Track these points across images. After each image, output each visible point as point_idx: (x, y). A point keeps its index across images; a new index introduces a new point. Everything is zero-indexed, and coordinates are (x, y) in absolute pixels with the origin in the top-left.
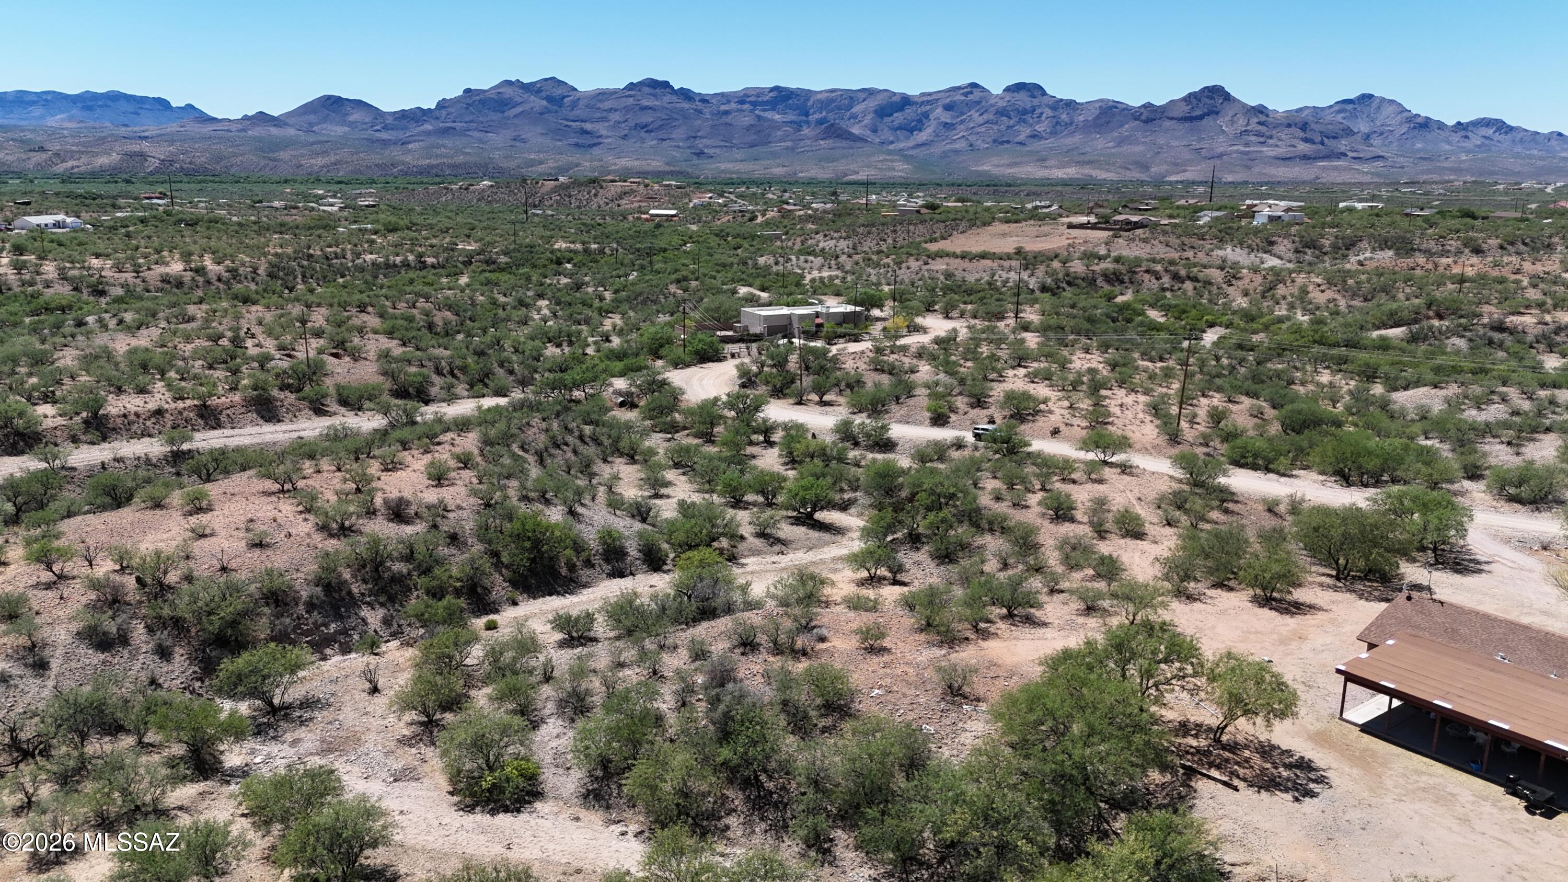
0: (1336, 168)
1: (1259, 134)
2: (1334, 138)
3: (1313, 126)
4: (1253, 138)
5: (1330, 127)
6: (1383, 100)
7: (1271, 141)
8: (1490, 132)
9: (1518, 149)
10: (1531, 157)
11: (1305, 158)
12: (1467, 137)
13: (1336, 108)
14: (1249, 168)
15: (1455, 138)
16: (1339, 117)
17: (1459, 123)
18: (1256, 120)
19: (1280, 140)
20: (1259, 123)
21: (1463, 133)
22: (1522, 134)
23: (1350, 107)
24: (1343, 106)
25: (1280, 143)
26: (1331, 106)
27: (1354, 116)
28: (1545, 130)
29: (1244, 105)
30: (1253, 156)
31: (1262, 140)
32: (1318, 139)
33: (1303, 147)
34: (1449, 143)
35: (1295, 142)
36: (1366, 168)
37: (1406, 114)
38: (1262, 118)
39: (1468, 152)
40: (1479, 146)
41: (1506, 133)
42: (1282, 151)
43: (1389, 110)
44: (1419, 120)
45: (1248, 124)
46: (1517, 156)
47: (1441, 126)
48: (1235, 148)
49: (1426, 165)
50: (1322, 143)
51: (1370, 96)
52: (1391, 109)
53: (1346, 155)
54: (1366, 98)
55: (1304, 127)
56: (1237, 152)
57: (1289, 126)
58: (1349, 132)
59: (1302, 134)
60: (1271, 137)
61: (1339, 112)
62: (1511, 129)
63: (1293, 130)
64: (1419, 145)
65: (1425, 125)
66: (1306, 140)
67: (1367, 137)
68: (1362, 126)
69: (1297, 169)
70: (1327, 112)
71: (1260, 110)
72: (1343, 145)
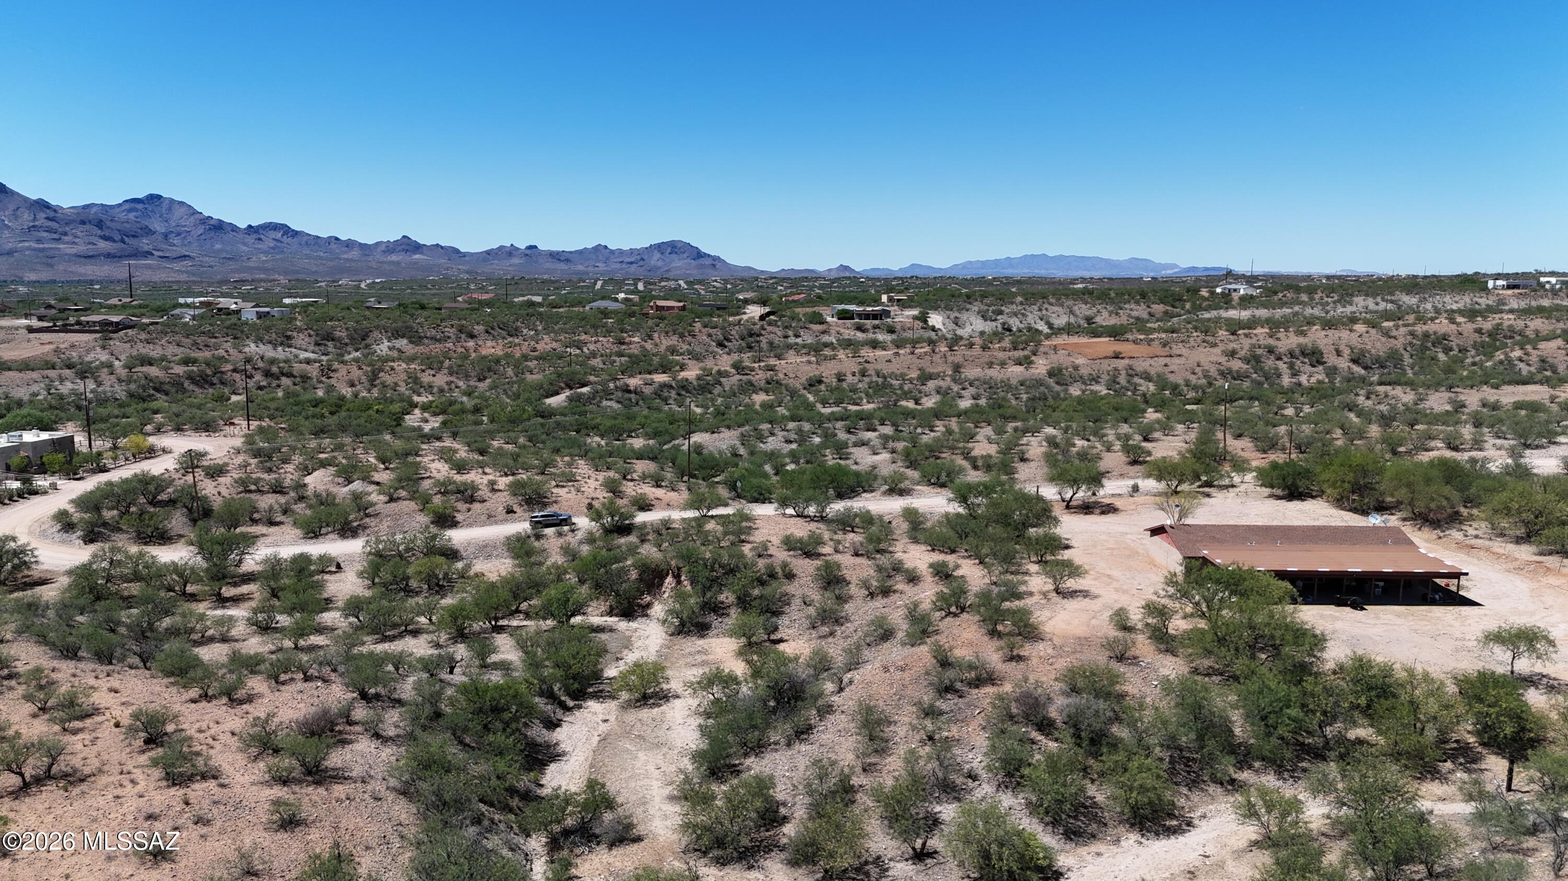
0: (149, 267)
1: (50, 230)
2: (134, 236)
3: (109, 224)
4: (45, 234)
5: (127, 226)
6: (172, 201)
7: (66, 238)
8: (279, 235)
9: (306, 251)
10: (320, 258)
11: (109, 256)
12: (260, 239)
13: (127, 206)
14: (51, 266)
15: (250, 239)
16: (132, 216)
17: (250, 226)
18: (44, 216)
19: (76, 237)
20: (47, 218)
21: (255, 236)
22: (305, 239)
23: (140, 206)
24: (133, 205)
25: (77, 240)
26: (120, 205)
27: (146, 214)
28: (324, 235)
29: (26, 199)
30: (50, 253)
31: (56, 236)
32: (117, 237)
33: (103, 245)
34: (245, 244)
35: (94, 239)
36: (176, 266)
37: (198, 216)
38: (52, 214)
39: (266, 253)
40: (273, 248)
41: (293, 236)
42: (81, 248)
43: (179, 212)
44: (212, 222)
45: (35, 219)
46: (308, 257)
47: (234, 228)
48: (26, 244)
49: (233, 265)
50: (124, 242)
51: (159, 197)
52: (183, 210)
53: (153, 255)
54: (154, 199)
55: (100, 224)
56: (29, 248)
57: (83, 222)
58: (149, 232)
59: (99, 232)
60: (65, 234)
61: (130, 210)
62: (296, 233)
63: (88, 227)
64: (218, 246)
65: (219, 227)
66: (105, 238)
67: (166, 236)
68: (158, 226)
69: (106, 267)
70: (117, 210)
71: (42, 205)
72: (145, 244)
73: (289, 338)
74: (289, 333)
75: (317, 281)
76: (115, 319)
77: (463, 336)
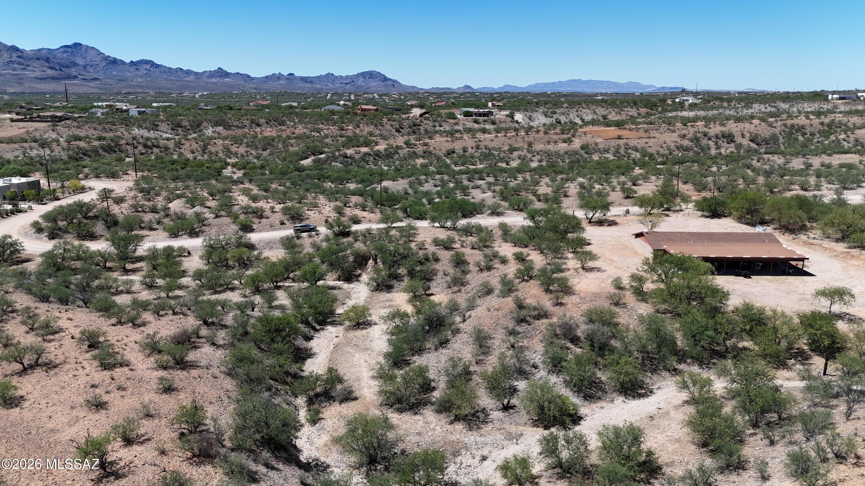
0: (76, 85)
1: (20, 64)
2: (67, 67)
3: (53, 60)
4: (17, 66)
5: (63, 61)
6: (87, 46)
7: (29, 68)
8: (148, 67)
9: (165, 76)
10: (172, 80)
11: (53, 78)
12: (138, 69)
13: (62, 50)
14: (21, 84)
15: (132, 69)
16: (65, 55)
17: (132, 61)
18: (15, 55)
19: (34, 67)
20: (18, 57)
21: (135, 67)
22: (163, 69)
23: (69, 50)
24: (65, 49)
25: (35, 69)
26: (58, 49)
27: (73, 54)
28: (174, 67)
29: (5, 46)
30: (21, 77)
31: (23, 67)
32: (58, 68)
33: (50, 72)
34: (129, 72)
35: (45, 69)
36: (91, 84)
37: (102, 55)
38: (20, 54)
39: (141, 77)
40: (145, 74)
41: (156, 67)
42: (38, 74)
43: (92, 53)
44: (110, 59)
45: (11, 57)
46: (165, 79)
47: (123, 63)
48: (7, 71)
49: (122, 84)
50: (61, 70)
51: (80, 44)
52: (93, 52)
53: (78, 78)
54: (77, 45)
55: (47, 60)
56: (9, 74)
57: (38, 59)
58: (75, 64)
59: (47, 65)
60: (28, 66)
61: (65, 52)
62: (158, 66)
63: (41, 61)
64: (114, 73)
65: (114, 62)
66: (51, 68)
67: (85, 67)
68: (80, 61)
69: (52, 85)
70: (57, 52)
71: (14, 49)
72: (73, 71)
73: (157, 126)
74: (157, 123)
75: (171, 94)
76: (59, 114)
77: (254, 125)
